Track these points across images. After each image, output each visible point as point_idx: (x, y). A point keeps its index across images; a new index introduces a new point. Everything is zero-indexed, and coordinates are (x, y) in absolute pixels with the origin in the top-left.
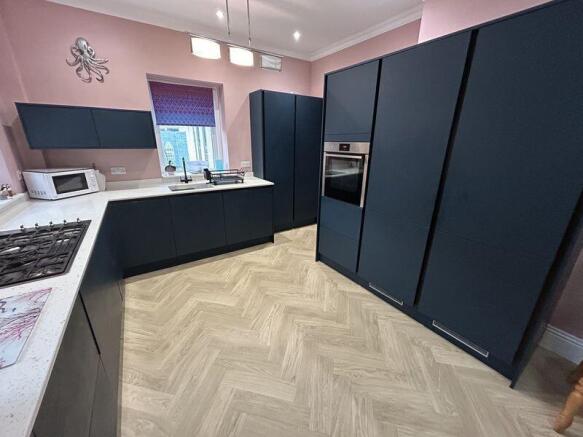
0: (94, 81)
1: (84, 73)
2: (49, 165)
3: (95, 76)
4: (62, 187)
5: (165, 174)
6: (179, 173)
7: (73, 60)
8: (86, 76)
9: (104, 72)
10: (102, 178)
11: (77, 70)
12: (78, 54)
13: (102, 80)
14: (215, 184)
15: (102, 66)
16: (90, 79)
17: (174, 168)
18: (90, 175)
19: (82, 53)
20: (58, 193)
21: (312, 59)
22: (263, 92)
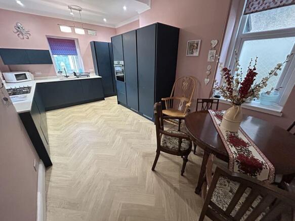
0: (25, 39)
1: (21, 35)
2: (11, 71)
3: (25, 37)
4: (18, 78)
5: (58, 74)
6: (64, 74)
7: (16, 31)
8: (22, 37)
9: (28, 35)
10: (32, 75)
11: (18, 35)
12: (17, 28)
13: (28, 38)
14: (78, 77)
15: (28, 33)
16: (23, 38)
17: (62, 72)
18: (27, 74)
19: (19, 28)
20: (17, 80)
21: (116, 28)
22: (94, 42)
